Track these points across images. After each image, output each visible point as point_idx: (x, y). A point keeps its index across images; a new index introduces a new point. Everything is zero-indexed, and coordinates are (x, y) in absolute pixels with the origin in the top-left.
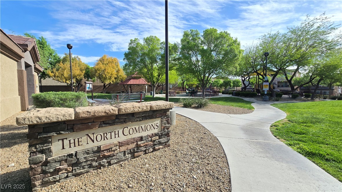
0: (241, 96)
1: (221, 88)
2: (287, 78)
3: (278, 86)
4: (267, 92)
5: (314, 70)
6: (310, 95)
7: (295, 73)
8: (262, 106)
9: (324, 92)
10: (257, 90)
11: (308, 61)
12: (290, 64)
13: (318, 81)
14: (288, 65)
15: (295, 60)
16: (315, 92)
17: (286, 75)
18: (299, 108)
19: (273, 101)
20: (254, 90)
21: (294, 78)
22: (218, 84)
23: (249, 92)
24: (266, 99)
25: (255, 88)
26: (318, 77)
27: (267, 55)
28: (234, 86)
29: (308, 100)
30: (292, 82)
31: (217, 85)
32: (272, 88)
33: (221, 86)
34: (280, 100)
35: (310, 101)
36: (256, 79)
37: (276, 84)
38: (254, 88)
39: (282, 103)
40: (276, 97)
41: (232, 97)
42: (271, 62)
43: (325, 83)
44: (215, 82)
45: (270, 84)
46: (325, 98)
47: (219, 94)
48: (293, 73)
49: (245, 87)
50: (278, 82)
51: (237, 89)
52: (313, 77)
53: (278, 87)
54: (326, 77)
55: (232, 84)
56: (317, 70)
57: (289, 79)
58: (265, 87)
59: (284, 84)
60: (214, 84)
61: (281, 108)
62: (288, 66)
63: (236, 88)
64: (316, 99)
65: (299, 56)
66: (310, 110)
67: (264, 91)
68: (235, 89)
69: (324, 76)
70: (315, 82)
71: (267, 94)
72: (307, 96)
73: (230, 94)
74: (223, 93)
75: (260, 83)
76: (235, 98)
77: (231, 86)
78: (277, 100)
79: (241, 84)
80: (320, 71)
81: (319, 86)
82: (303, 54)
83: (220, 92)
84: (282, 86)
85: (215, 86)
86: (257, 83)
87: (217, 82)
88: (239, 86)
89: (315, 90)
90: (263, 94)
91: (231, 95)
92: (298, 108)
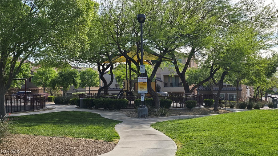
0: (96, 109)
1: (54, 88)
2: (177, 68)
3: (165, 85)
4: (145, 97)
5: (216, 57)
6: (212, 102)
7: (189, 60)
8: (136, 129)
9: (230, 95)
10: (128, 93)
11: (207, 38)
12: (180, 42)
13: (221, 75)
14: (178, 44)
15: (188, 34)
16: (218, 95)
17: (175, 63)
18: (197, 130)
19: (157, 116)
20: (123, 94)
21: (188, 69)
22: (47, 78)
23: (114, 97)
24: (143, 114)
25: (124, 88)
26: (221, 69)
27: (141, 20)
28: (83, 85)
29: (211, 112)
30: (186, 77)
31: (45, 83)
32: (154, 88)
33: (54, 83)
34: (168, 113)
35: (213, 114)
36: (125, 70)
37: (162, 81)
38: (122, 90)
39: (171, 121)
40: (161, 107)
41: (77, 110)
42: (150, 36)
43: (230, 80)
44: (39, 73)
45: (149, 81)
46: (232, 107)
47: (47, 104)
48: (187, 60)
49: (106, 87)
50: (164, 76)
51: (89, 91)
52: (215, 68)
53: (165, 87)
54: (231, 69)
55: (78, 81)
56: (219, 55)
57: (181, 70)
58: (142, 88)
59: (174, 81)
60: (36, 78)
61: (168, 132)
62: (177, 46)
63: (87, 89)
64: (220, 109)
65: (193, 28)
66: (213, 132)
67: (139, 96)
68: (86, 91)
69: (228, 68)
70: (218, 78)
71: (146, 102)
72: (208, 104)
73: (72, 103)
74: (58, 102)
75: (133, 78)
76: (82, 113)
77: (76, 84)
78: (163, 115)
79: (98, 81)
80: (223, 57)
81: (224, 84)
82: (199, 26)
83: (50, 100)
84: (172, 85)
85: (39, 84)
86: (127, 79)
87: (43, 74)
88: (94, 85)
89: (219, 91)
90: (138, 103)
91: (76, 106)
92: (195, 129)
